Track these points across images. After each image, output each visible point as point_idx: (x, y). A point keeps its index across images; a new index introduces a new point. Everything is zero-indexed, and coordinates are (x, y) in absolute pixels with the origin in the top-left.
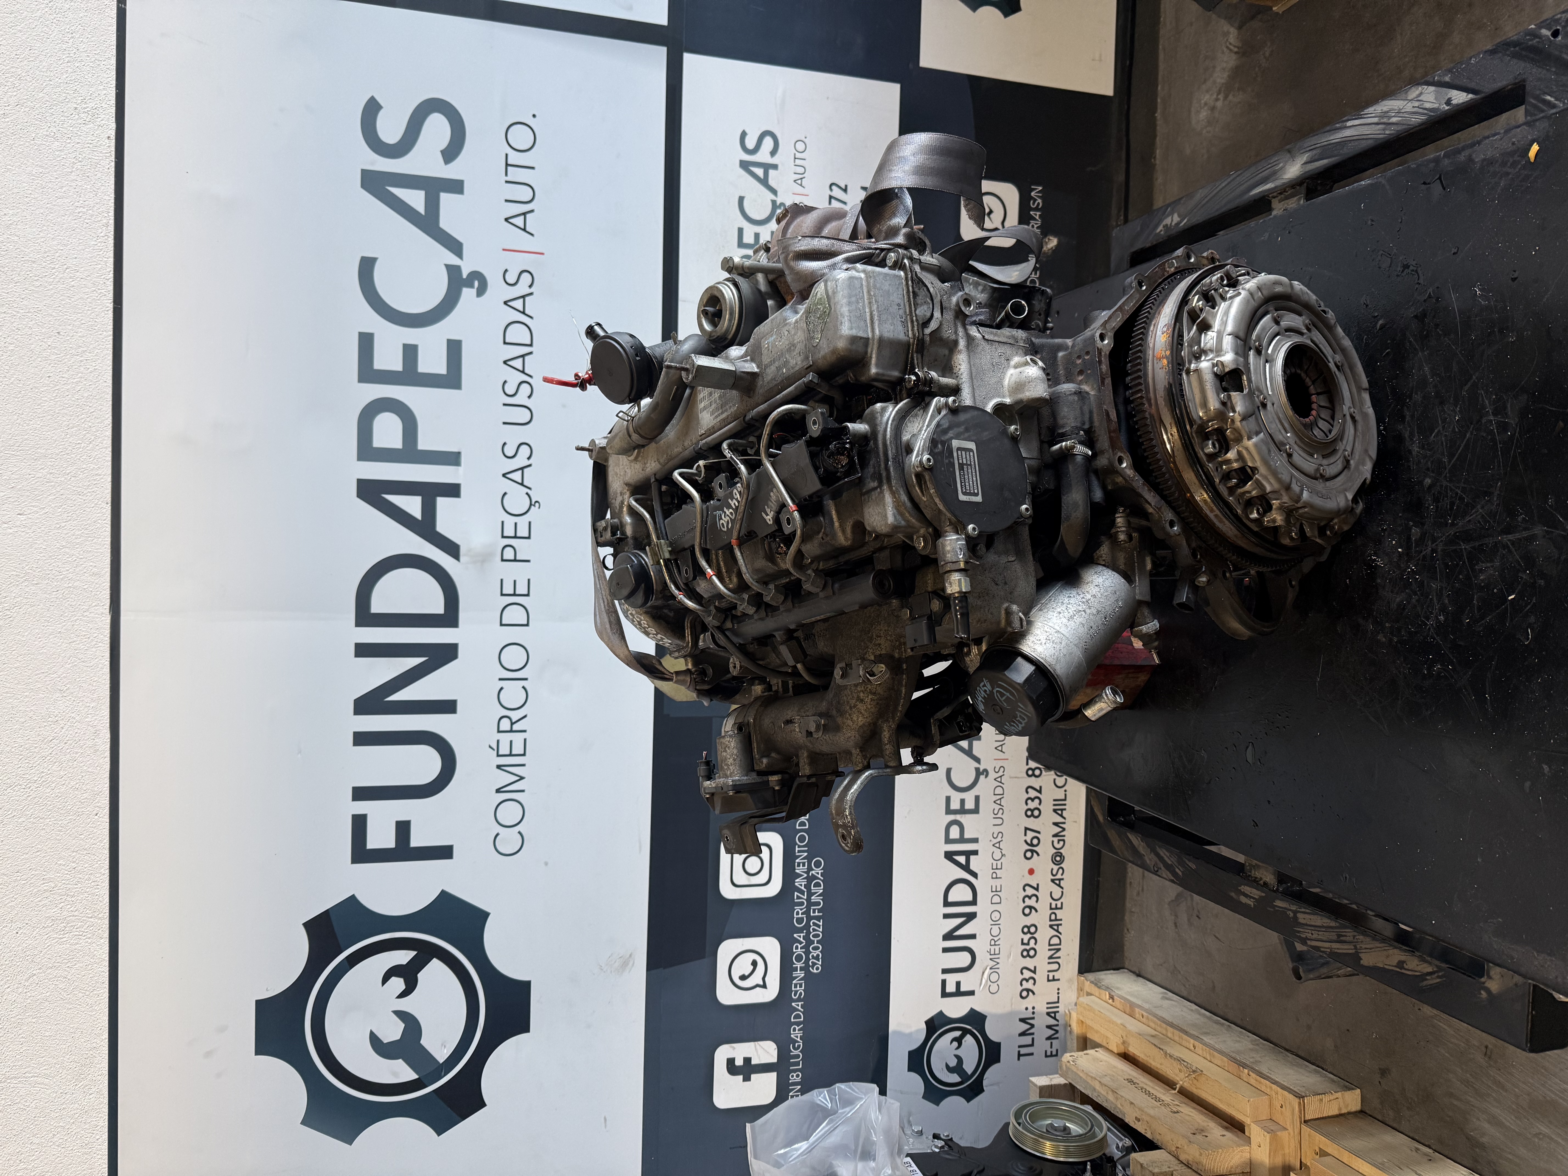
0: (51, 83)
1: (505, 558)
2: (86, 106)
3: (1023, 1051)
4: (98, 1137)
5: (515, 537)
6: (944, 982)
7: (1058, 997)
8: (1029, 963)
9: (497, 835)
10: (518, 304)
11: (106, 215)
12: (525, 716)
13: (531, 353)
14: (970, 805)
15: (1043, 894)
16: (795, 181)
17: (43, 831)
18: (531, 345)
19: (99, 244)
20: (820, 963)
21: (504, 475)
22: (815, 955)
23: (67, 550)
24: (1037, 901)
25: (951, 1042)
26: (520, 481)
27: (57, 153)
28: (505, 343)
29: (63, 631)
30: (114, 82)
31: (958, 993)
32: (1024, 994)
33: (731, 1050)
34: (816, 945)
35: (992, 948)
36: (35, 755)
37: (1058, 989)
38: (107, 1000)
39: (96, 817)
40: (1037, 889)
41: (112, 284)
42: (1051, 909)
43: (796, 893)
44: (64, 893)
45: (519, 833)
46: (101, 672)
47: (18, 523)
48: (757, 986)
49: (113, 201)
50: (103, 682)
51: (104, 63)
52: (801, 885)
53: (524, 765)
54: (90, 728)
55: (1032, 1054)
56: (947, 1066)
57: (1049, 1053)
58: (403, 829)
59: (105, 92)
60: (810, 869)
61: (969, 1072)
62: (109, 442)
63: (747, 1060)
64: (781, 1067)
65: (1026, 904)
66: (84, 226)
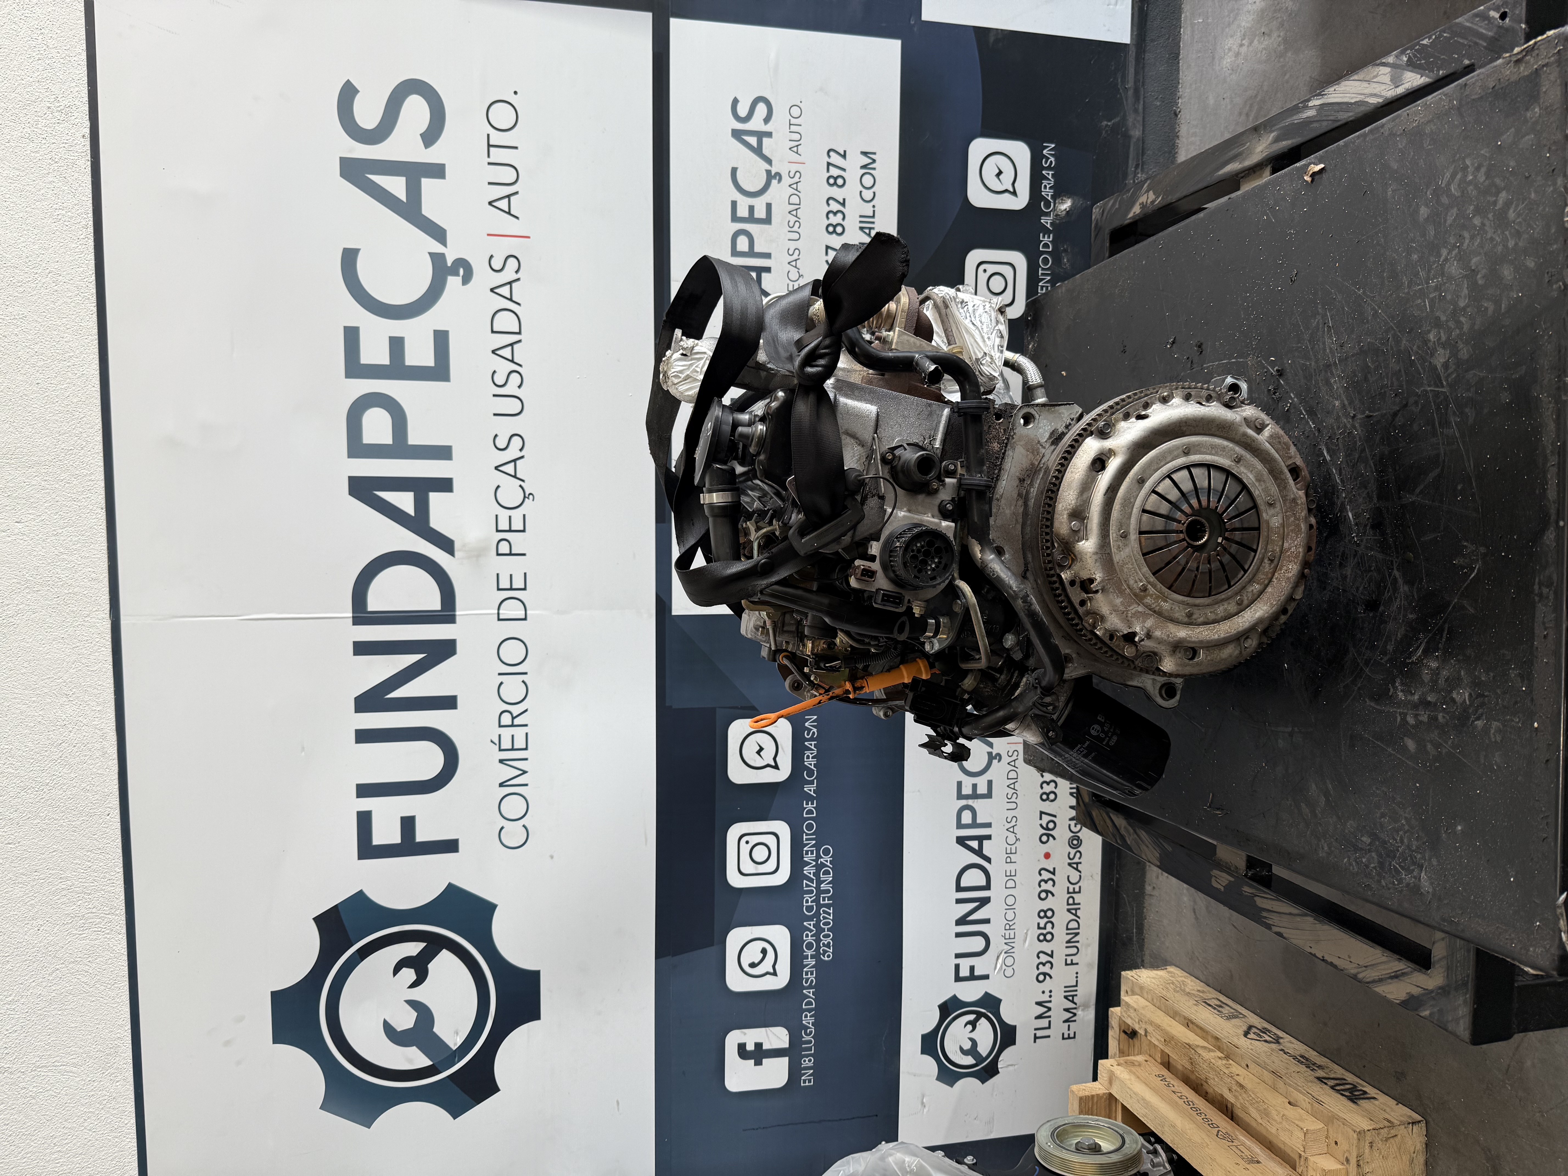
0: (23, 82)
1: (500, 552)
2: (58, 104)
3: (1039, 1033)
4: (126, 1122)
5: (510, 531)
6: (957, 967)
7: (1077, 981)
8: (1046, 947)
9: (502, 828)
10: (505, 291)
11: (85, 216)
12: (526, 711)
13: (520, 341)
14: (982, 789)
15: (1060, 878)
16: (790, 149)
17: (58, 832)
18: (519, 333)
19: (80, 247)
20: (831, 951)
21: (496, 468)
22: (826, 943)
23: (65, 556)
24: (1054, 886)
25: (965, 1026)
26: (513, 474)
27: (33, 155)
28: (493, 332)
29: (66, 636)
30: (86, 78)
31: (972, 977)
32: (1041, 978)
33: (743, 1035)
34: (826, 932)
35: (1007, 932)
36: (46, 758)
37: (1077, 973)
38: (128, 993)
39: (108, 817)
40: (1053, 873)
41: (94, 286)
42: (1069, 893)
43: (805, 881)
44: (81, 891)
45: (524, 826)
46: (105, 676)
47: (17, 531)
48: (767, 973)
49: (91, 202)
50: (108, 685)
51: (75, 59)
52: (810, 873)
53: (526, 759)
54: (97, 731)
55: (1049, 1037)
56: (961, 1049)
57: (1066, 1036)
58: (408, 824)
59: (77, 89)
60: (818, 857)
61: (984, 1055)
62: (100, 447)
63: (758, 1046)
64: (793, 1052)
65: (1042, 888)
66: (64, 229)
